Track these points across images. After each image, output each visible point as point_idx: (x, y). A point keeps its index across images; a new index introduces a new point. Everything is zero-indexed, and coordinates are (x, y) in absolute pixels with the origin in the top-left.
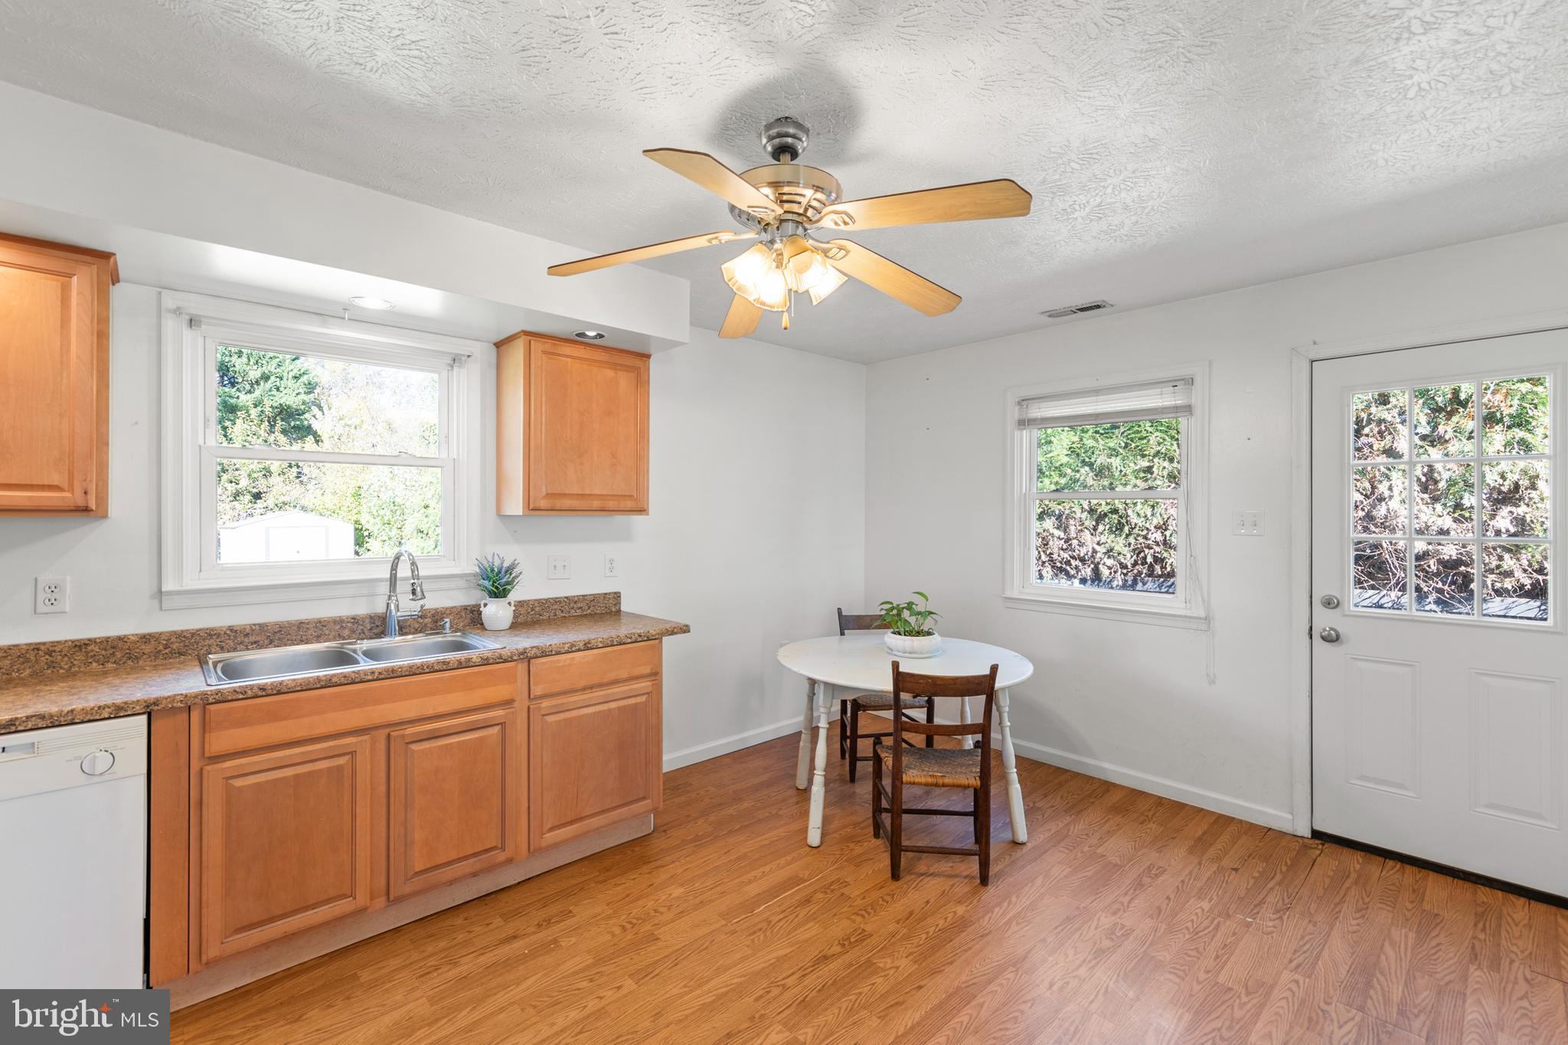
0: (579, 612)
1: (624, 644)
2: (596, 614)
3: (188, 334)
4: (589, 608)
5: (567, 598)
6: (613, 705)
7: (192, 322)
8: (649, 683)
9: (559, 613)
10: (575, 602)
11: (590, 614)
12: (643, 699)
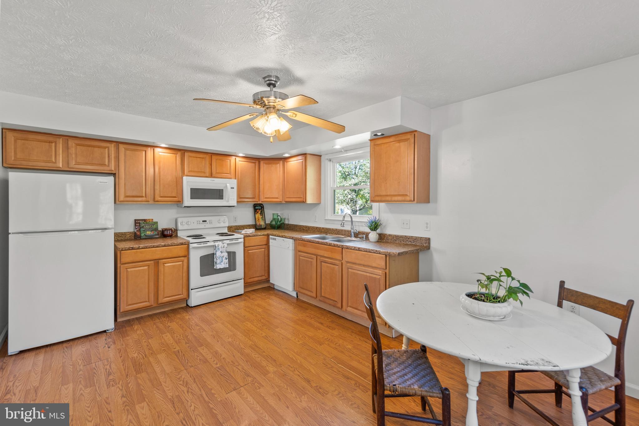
0: (410, 243)
1: (371, 252)
2: (416, 245)
3: (329, 163)
4: (414, 242)
5: (405, 236)
6: (368, 274)
7: (330, 160)
8: (381, 272)
9: (402, 241)
10: (408, 239)
11: (414, 245)
12: (379, 277)
